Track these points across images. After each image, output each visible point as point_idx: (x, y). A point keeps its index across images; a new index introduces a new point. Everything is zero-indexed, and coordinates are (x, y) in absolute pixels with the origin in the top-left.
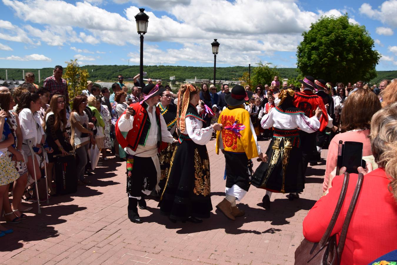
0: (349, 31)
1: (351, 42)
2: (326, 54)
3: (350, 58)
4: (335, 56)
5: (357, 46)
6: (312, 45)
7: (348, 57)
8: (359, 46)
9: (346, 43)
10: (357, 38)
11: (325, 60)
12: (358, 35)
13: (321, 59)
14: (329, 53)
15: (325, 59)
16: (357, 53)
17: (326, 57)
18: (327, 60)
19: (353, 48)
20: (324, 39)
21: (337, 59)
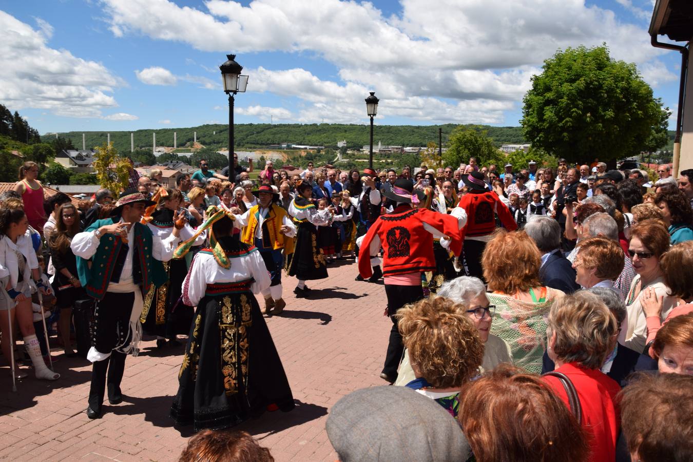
0: (608, 73)
1: (610, 91)
2: (570, 110)
3: (608, 117)
4: (584, 114)
5: (621, 96)
6: (546, 98)
7: (605, 115)
8: (624, 98)
9: (602, 93)
10: (620, 85)
11: (567, 122)
12: (623, 78)
13: (561, 119)
14: (574, 110)
15: (567, 119)
16: (620, 107)
17: (570, 116)
18: (571, 122)
19: (613, 100)
20: (566, 87)
21: (588, 119)
